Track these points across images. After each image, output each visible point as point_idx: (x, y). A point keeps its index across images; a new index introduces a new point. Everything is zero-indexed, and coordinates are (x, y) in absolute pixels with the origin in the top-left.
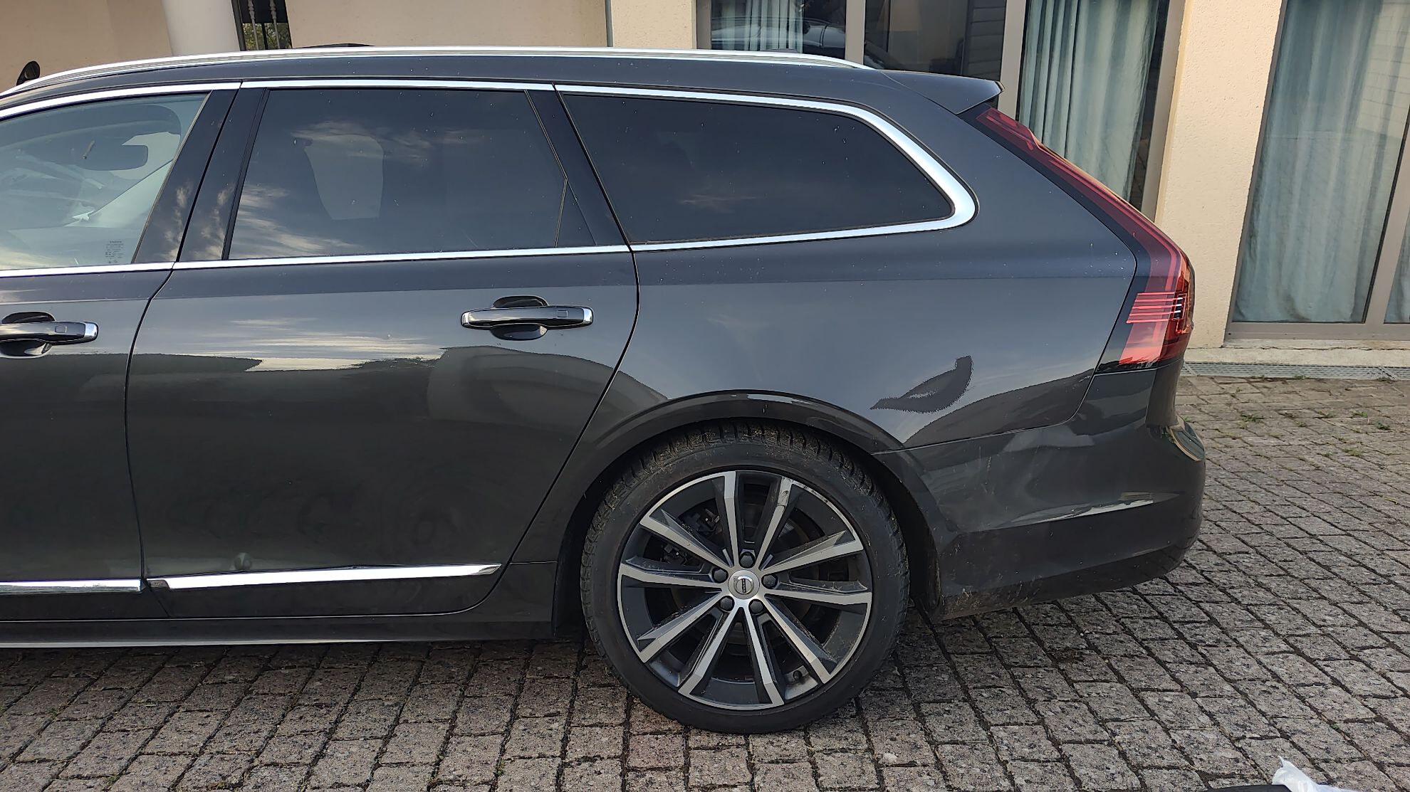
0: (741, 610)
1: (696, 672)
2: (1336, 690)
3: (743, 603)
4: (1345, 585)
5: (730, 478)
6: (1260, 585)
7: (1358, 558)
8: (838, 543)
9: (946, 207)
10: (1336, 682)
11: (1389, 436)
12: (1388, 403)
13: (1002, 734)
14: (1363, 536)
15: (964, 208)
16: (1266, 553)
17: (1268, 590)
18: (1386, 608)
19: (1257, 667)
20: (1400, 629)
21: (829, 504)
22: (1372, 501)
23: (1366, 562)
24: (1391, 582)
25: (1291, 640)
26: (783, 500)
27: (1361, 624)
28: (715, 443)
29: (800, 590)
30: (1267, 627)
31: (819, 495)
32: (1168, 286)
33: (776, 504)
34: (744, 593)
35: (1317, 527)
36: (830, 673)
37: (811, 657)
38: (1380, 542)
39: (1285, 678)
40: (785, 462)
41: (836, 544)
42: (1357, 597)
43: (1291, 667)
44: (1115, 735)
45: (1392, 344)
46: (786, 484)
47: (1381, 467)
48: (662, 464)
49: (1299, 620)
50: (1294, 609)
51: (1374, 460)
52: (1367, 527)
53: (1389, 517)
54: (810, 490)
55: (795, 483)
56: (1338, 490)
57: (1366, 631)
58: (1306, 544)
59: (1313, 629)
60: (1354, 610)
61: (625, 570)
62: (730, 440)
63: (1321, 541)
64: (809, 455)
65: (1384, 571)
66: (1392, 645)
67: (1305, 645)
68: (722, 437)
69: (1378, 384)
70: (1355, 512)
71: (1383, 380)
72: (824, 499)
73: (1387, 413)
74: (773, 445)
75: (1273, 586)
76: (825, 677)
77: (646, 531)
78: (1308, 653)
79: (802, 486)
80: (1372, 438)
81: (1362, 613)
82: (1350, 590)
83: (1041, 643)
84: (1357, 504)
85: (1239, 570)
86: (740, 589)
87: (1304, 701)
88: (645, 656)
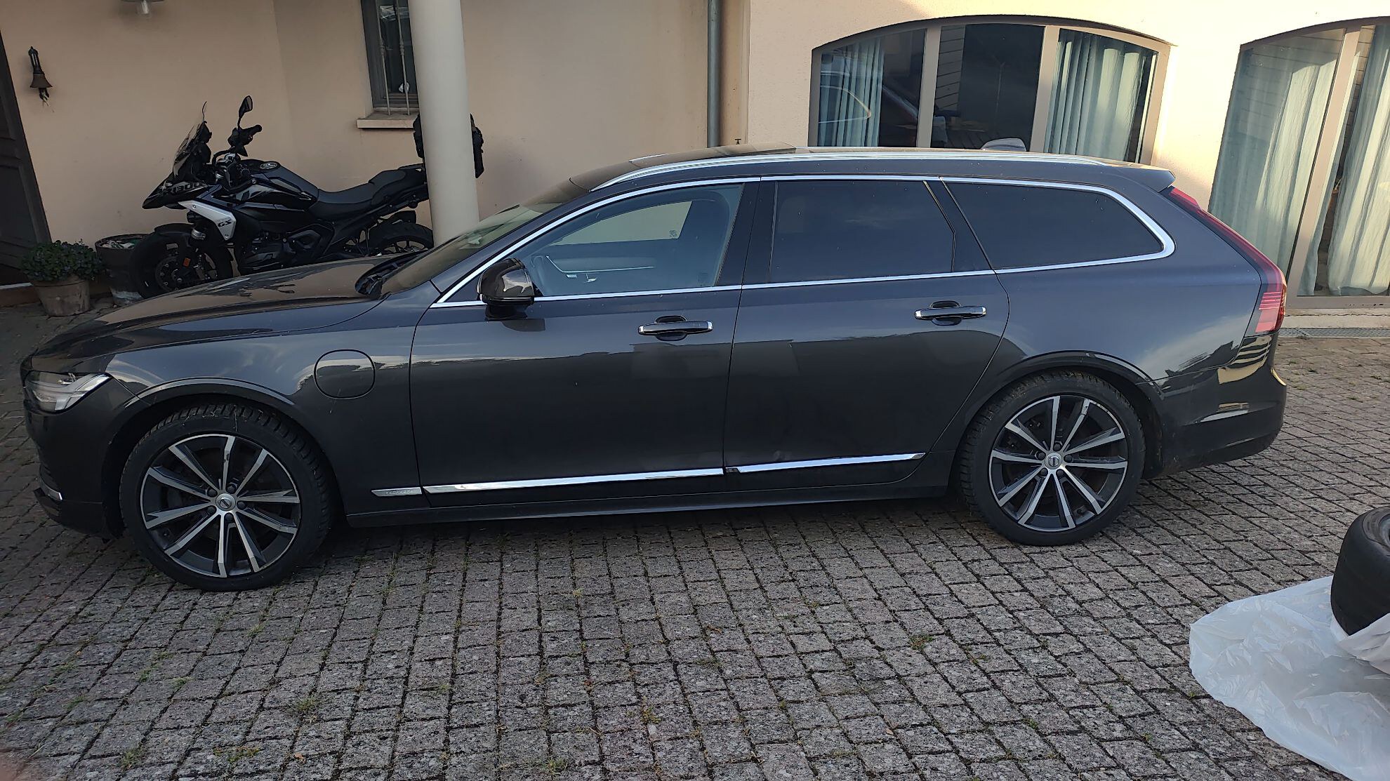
0: (1052, 475)
1: (1029, 511)
2: (1349, 514)
3: (1052, 472)
4: (1331, 463)
5: (1057, 399)
6: (1282, 465)
7: (1332, 449)
8: (1112, 435)
9: (1159, 246)
10: (1348, 511)
11: (1318, 376)
12: (1309, 354)
13: (1188, 539)
14: (1329, 437)
15: (1169, 246)
16: (1277, 448)
17: (1289, 468)
18: (1359, 474)
19: (1302, 505)
20: (1371, 484)
21: (1109, 413)
22: (1324, 417)
23: (1337, 451)
24: (1356, 461)
25: (1315, 492)
26: (1084, 411)
27: (1349, 482)
28: (1049, 380)
29: (1086, 462)
30: (1297, 486)
31: (1104, 408)
32: (1278, 288)
33: (1080, 414)
34: (1054, 466)
35: (1300, 433)
36: (1102, 508)
37: (1091, 499)
38: (1341, 440)
39: (1320, 509)
40: (1087, 390)
41: (1111, 435)
42: (1340, 469)
43: (1319, 504)
44: (1247, 537)
45: (1303, 312)
46: (1087, 402)
47: (1321, 396)
48: (1019, 394)
49: (1314, 482)
50: (1308, 477)
51: (1315, 392)
52: (1329, 432)
53: (1339, 426)
54: (1099, 405)
55: (1092, 401)
56: (1301, 411)
57: (1353, 486)
58: (1297, 442)
59: (1323, 486)
60: (1342, 475)
61: (995, 454)
62: (1058, 379)
63: (1306, 441)
64: (1099, 385)
65: (1350, 456)
66: (1370, 492)
67: (1322, 493)
68: (1053, 377)
69: (1299, 340)
70: (1319, 423)
71: (1302, 338)
72: (1106, 410)
73: (1311, 361)
74: (1081, 380)
75: (1290, 465)
76: (1099, 510)
77: (1008, 432)
78: (1326, 497)
79: (1095, 403)
80: (1308, 378)
81: (1347, 476)
82: (1335, 466)
83: (1179, 499)
84: (1317, 419)
85: (1266, 458)
86: (1052, 464)
87: (1334, 519)
88: (1001, 503)
